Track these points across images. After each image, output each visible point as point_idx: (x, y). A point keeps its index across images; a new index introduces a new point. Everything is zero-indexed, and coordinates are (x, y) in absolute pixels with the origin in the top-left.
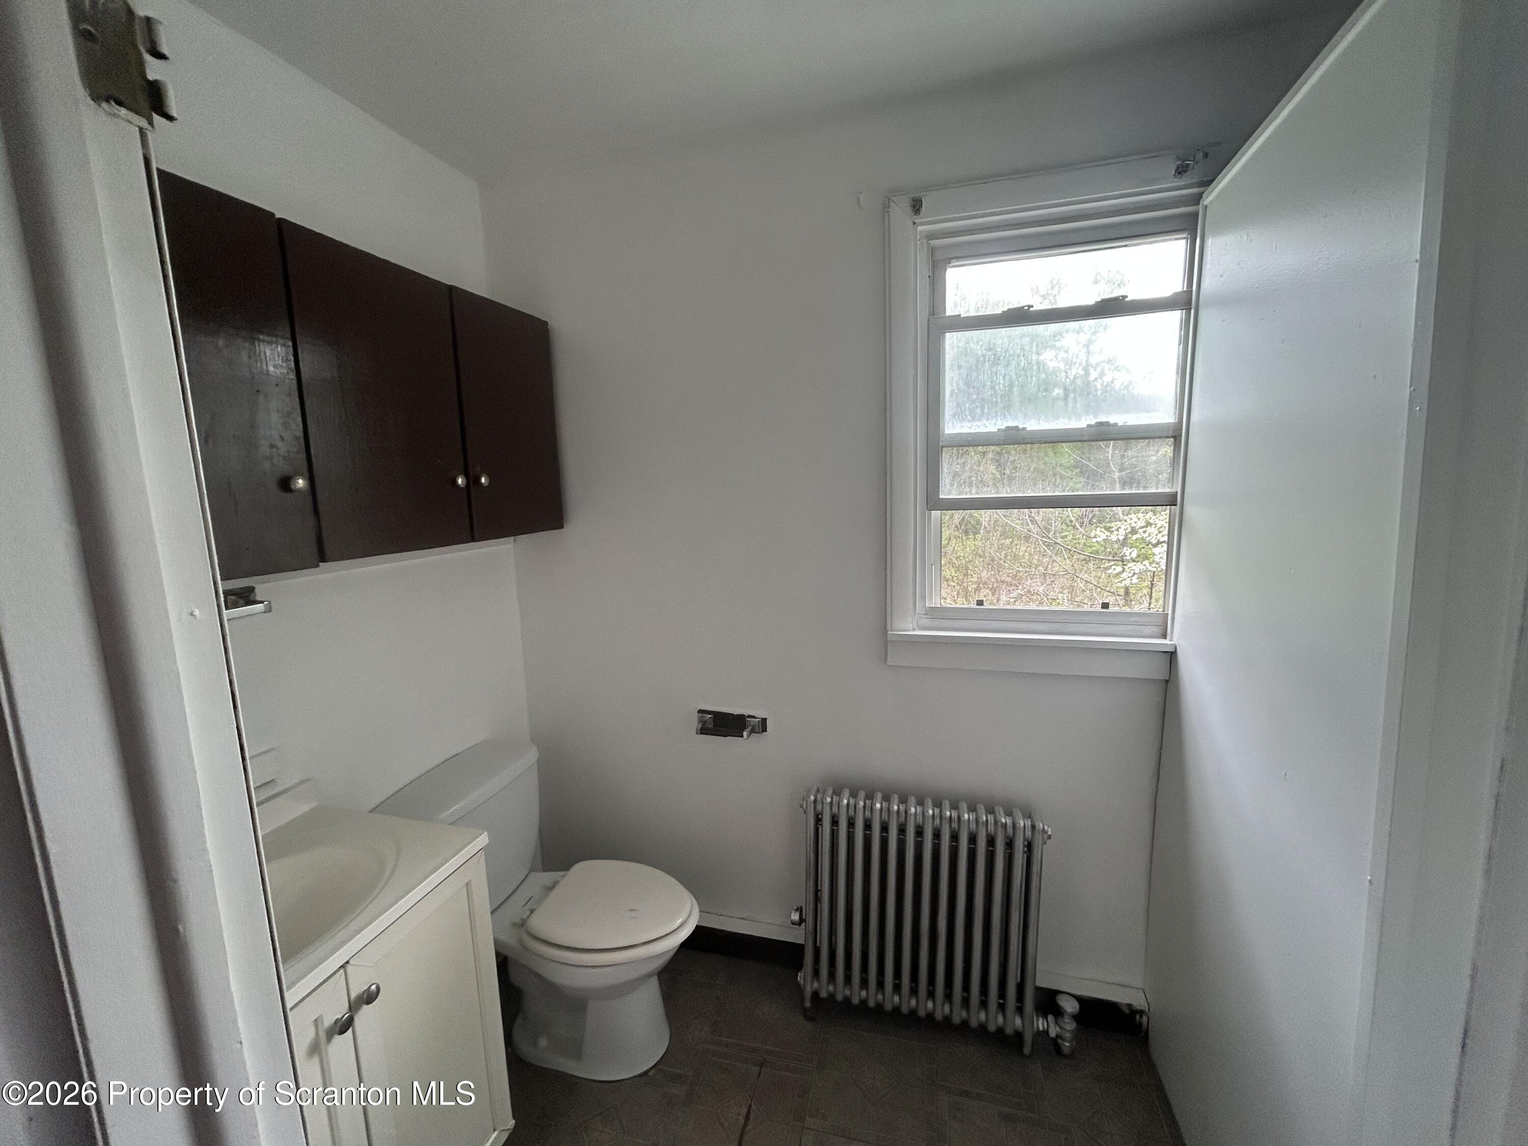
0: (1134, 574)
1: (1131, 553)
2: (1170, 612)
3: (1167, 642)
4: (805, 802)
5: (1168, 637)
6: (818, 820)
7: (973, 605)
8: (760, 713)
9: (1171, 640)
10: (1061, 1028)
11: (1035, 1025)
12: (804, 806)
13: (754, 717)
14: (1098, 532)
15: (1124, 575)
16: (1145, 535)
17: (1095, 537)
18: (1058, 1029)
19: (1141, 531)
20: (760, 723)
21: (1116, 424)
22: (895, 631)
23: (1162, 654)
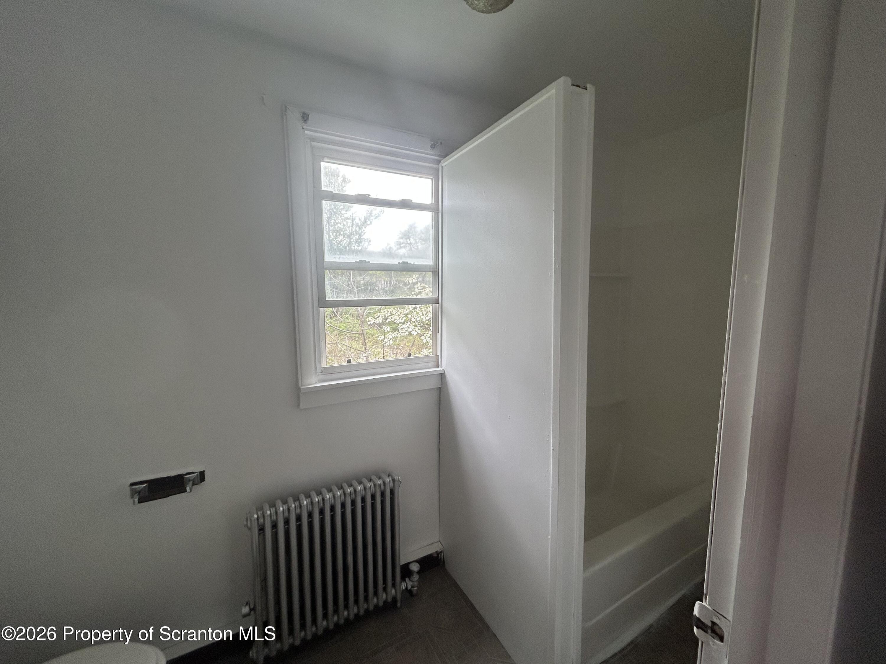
0: (390, 339)
1: (387, 329)
2: (439, 354)
3: (439, 369)
4: (249, 522)
5: (440, 367)
6: (262, 529)
7: (346, 363)
8: (198, 469)
9: (441, 368)
10: (412, 581)
11: (401, 587)
12: (249, 525)
13: (192, 473)
14: (370, 319)
15: (386, 340)
16: (393, 320)
17: (369, 321)
18: (411, 583)
19: (390, 317)
20: (198, 476)
21: (411, 264)
22: (305, 386)
23: (439, 375)
